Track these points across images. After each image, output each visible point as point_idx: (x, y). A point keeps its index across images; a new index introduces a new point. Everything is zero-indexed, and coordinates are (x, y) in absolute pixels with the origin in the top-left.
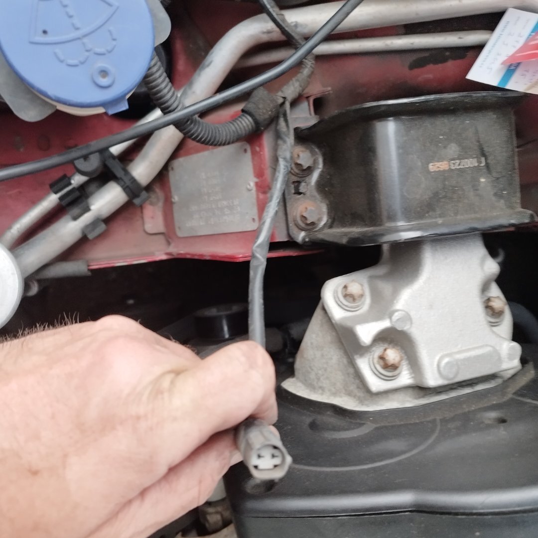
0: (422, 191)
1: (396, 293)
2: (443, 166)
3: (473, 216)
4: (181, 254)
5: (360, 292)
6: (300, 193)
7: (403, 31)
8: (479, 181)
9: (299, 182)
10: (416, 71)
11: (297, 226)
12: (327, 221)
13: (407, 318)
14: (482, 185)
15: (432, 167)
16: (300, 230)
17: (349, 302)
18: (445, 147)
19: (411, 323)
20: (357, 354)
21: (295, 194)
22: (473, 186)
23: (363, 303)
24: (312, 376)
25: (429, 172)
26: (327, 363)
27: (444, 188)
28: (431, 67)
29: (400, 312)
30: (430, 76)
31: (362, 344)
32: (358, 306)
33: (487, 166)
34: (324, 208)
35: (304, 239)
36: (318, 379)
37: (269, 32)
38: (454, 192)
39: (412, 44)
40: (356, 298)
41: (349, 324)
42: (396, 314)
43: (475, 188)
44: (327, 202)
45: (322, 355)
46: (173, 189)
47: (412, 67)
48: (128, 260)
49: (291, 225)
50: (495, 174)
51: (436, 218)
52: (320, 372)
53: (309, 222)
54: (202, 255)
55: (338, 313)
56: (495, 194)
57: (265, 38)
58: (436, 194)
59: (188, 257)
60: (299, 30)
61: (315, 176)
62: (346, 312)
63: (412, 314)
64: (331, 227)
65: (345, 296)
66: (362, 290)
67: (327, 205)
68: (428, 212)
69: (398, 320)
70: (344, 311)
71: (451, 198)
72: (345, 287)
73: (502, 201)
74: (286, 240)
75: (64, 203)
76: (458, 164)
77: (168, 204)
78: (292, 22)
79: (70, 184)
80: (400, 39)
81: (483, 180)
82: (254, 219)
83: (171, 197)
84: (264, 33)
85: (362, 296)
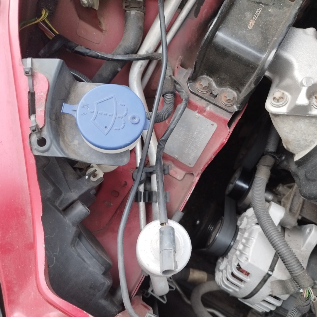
0: (257, 38)
1: (293, 78)
2: (252, 22)
3: (282, 24)
4: (203, 169)
5: (281, 93)
6: (216, 96)
7: (180, 10)
8: (269, 12)
9: (211, 93)
10: (199, 15)
11: (229, 106)
12: (236, 92)
13: (308, 79)
14: (272, 12)
15: (250, 27)
16: (232, 107)
17: (282, 101)
18: (245, 17)
19: (312, 78)
20: (308, 111)
21: (215, 98)
22: (270, 16)
23: (287, 96)
24: (302, 143)
25: (251, 30)
26: (302, 131)
27: (262, 28)
28: (202, 7)
29: (304, 80)
30: (206, 10)
31: (307, 105)
32: (286, 99)
33: (265, 4)
34: (230, 90)
35: (237, 107)
36: (306, 140)
37: (142, 66)
38: (267, 25)
39: (188, 9)
40: (282, 97)
41: (292, 106)
42: (303, 82)
43: (271, 15)
44: (228, 87)
45: (297, 131)
46: (171, 155)
47: (196, 16)
48: (189, 194)
49: (227, 108)
50: (271, 4)
51: (272, 39)
52: (303, 137)
53: (232, 99)
54: (211, 159)
55: (283, 110)
56: (280, 9)
57: (143, 69)
58: (262, 33)
59: (206, 166)
60: (149, 52)
61: (214, 84)
62: (285, 106)
63: (308, 75)
64: (240, 92)
65: (278, 101)
66: (280, 92)
67: (230, 88)
68: (268, 41)
69: (306, 83)
70: (284, 107)
71: (268, 28)
72: (274, 98)
73: (285, 8)
74: (231, 116)
75: (147, 201)
76: (255, 16)
77: (175, 162)
78: (145, 53)
79: (141, 192)
80: (182, 13)
81: (270, 10)
82: (212, 125)
83: (174, 158)
84: (140, 68)
85: (283, 93)
